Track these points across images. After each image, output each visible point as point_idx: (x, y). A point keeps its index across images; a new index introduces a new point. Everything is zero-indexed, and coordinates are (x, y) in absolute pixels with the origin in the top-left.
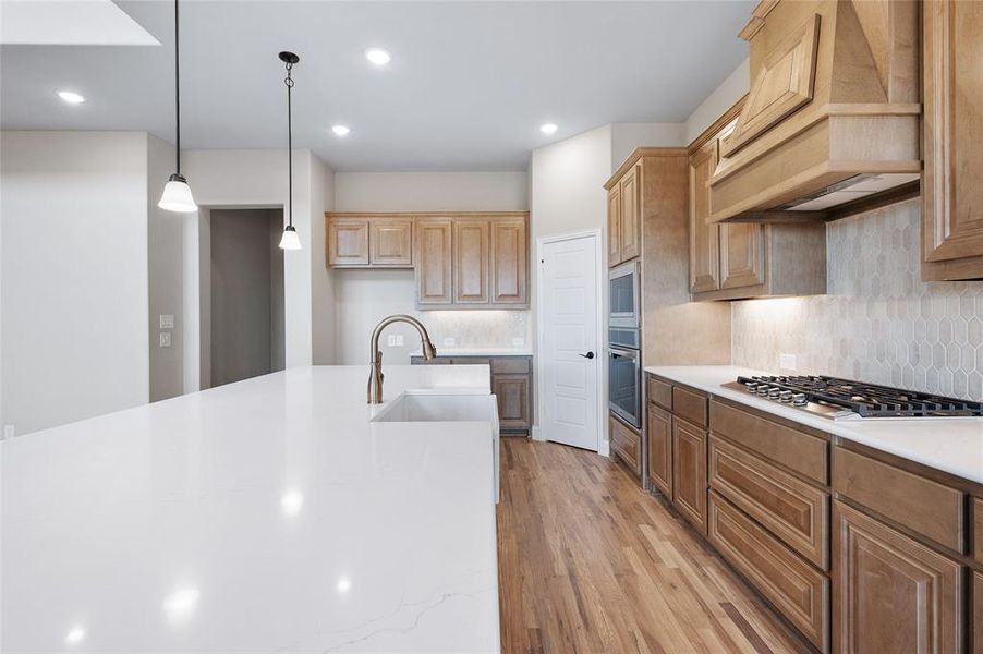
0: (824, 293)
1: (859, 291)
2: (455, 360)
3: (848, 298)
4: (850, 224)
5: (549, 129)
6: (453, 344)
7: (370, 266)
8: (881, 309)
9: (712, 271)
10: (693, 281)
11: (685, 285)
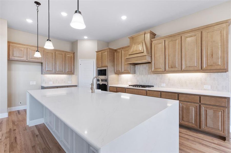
0: (135, 74)
1: (140, 74)
2: (58, 87)
3: (138, 74)
4: (139, 66)
5: (86, 37)
6: (52, 83)
7: (27, 61)
8: (142, 76)
9: (120, 70)
10: (115, 71)
11: (113, 72)
